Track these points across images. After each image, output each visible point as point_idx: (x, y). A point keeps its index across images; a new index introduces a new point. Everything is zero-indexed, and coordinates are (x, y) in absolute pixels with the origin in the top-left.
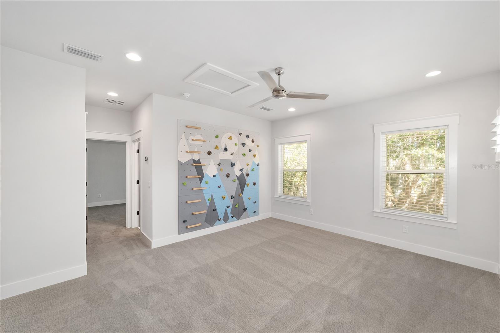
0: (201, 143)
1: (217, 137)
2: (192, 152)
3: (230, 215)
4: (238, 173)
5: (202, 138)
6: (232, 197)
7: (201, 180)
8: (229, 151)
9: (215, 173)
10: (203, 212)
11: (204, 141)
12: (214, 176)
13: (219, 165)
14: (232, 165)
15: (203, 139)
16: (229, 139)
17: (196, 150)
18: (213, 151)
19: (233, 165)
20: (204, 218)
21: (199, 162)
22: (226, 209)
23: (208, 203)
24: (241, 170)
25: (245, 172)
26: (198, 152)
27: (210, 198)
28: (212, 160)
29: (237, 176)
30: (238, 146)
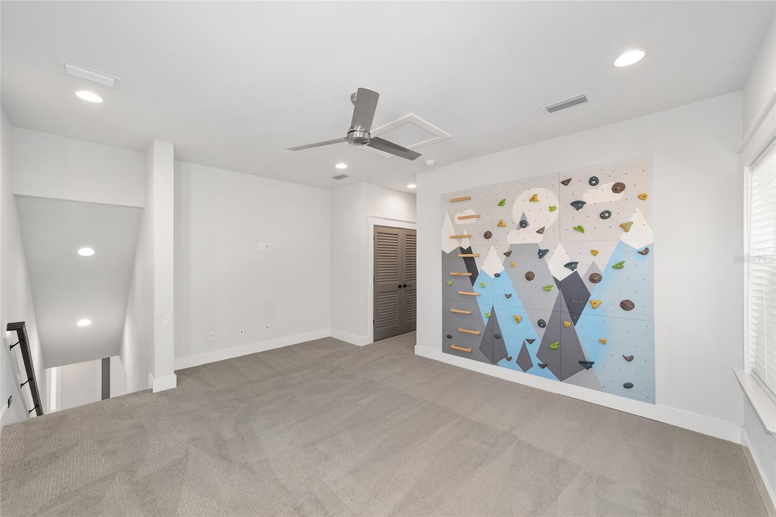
0: (474, 220)
1: (501, 204)
2: (459, 237)
3: (536, 361)
4: (563, 274)
5: (474, 213)
6: (541, 324)
7: (473, 279)
8: (533, 226)
9: (500, 269)
10: (473, 332)
11: (478, 217)
12: (497, 275)
13: (508, 254)
14: (539, 253)
15: (476, 214)
16: (530, 200)
17: (465, 233)
18: (495, 231)
19: (542, 253)
20: (478, 343)
21: (469, 250)
22: (524, 342)
23: (486, 321)
24: (571, 265)
25: (583, 272)
26: (469, 237)
27: (490, 312)
28: (492, 246)
29: (554, 278)
30: (557, 211)
